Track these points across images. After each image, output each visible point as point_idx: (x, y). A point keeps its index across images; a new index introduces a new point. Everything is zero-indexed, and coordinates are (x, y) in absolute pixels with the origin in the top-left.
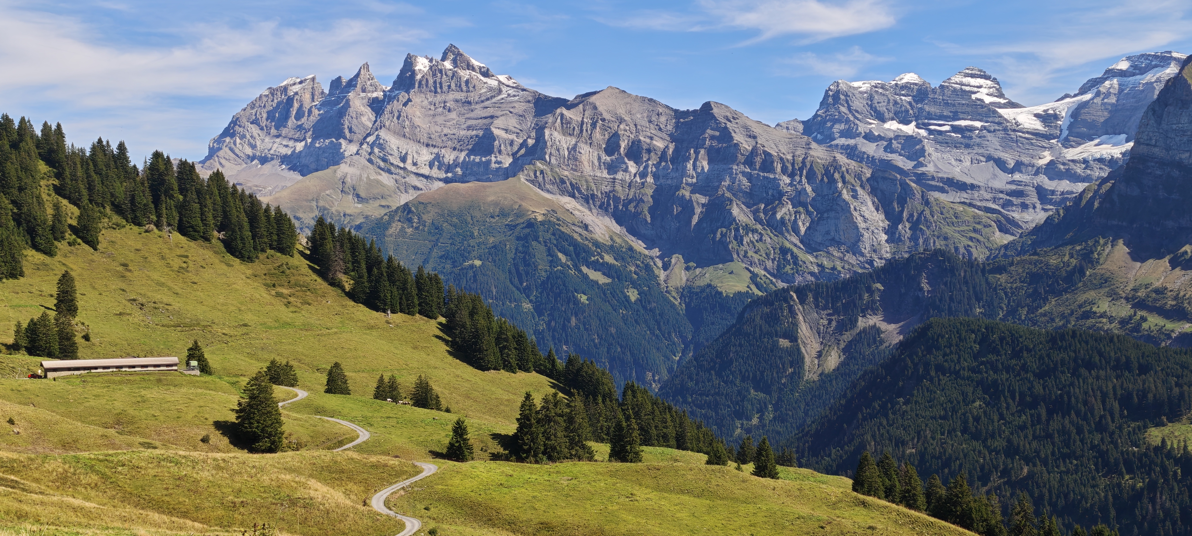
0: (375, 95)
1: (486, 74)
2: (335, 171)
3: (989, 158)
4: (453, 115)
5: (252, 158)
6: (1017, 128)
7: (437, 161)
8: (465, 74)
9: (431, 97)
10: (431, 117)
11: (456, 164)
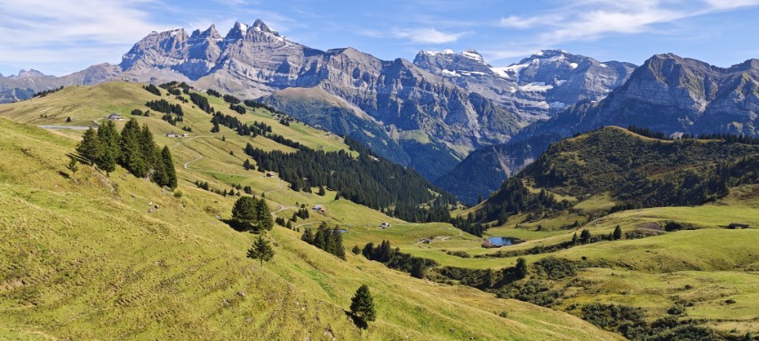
0: (219, 40)
1: (277, 35)
3: (491, 88)
4: (264, 53)
5: (155, 66)
6: (498, 76)
7: (260, 74)
8: (267, 34)
9: (252, 43)
10: (254, 53)
11: (270, 77)
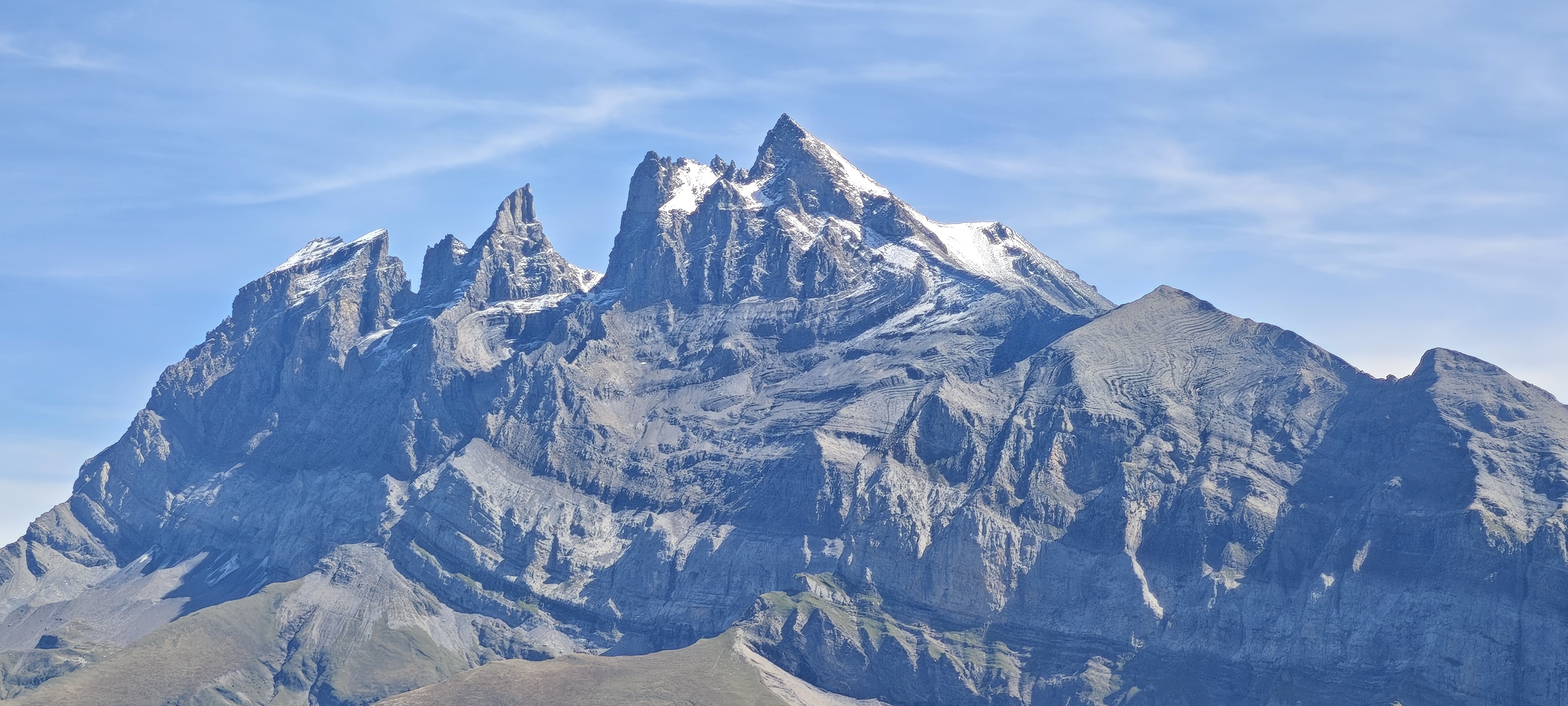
2: (278, 603)
4: (737, 384)
8: (807, 229)
10: (662, 394)
